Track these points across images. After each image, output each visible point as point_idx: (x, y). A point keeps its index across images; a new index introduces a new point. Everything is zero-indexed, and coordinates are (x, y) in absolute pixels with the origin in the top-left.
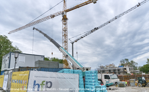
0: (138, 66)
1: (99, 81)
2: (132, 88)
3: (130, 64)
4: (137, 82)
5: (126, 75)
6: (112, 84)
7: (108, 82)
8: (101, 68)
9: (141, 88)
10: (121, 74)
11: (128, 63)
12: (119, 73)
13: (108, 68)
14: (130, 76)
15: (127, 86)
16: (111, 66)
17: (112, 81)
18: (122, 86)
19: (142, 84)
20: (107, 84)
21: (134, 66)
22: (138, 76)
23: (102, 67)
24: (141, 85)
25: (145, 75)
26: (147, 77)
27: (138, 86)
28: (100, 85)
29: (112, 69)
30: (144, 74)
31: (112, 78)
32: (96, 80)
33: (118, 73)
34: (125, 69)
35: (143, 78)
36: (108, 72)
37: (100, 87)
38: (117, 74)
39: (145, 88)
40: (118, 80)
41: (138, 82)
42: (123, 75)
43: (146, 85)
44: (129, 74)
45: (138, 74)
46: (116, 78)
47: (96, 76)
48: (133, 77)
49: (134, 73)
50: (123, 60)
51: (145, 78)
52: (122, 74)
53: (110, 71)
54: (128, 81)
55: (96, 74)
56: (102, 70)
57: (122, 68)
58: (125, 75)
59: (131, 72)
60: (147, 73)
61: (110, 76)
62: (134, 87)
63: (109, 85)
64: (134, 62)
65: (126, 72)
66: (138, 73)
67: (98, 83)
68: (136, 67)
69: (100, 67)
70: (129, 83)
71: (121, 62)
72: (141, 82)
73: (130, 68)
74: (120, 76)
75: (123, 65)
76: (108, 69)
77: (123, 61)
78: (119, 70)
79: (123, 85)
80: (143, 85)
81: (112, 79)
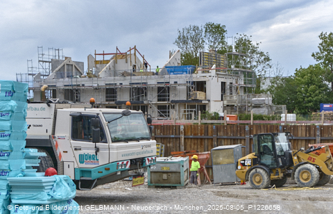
0: (271, 73)
1: (33, 152)
2: (219, 194)
3: (230, 56)
4: (248, 163)
5: (199, 121)
6: (113, 170)
7: (93, 158)
8: (60, 74)
9: (264, 192)
10: (174, 113)
11: (222, 52)
12: (163, 111)
13: (101, 74)
14: (218, 128)
15: (193, 181)
16: (123, 66)
17: (115, 153)
18: (166, 181)
19: (270, 170)
20: (83, 172)
21: (249, 74)
22: (259, 127)
23: (66, 68)
24: (265, 177)
25: (295, 127)
26: (302, 134)
27: (248, 184)
28: (40, 176)
29: (126, 82)
30: (291, 117)
31: (118, 135)
32: (14, 143)
33: (160, 107)
34: (201, 86)
35: (282, 142)
36: (101, 98)
37: (39, 187)
38: (154, 113)
39: (283, 191)
40: (150, 148)
41: (254, 161)
42: (183, 122)
43: (287, 176)
44: (216, 117)
45: (260, 118)
46: (138, 134)
47: (17, 116)
48: (234, 134)
49: (241, 111)
50: (196, 28)
51: (289, 140)
52: (177, 118)
53: (111, 93)
54: (205, 155)
55: (13, 103)
56: (61, 83)
57: (182, 79)
58: (192, 122)
59: (229, 108)
60: (304, 114)
61: (104, 122)
62: (231, 190)
63: (95, 176)
64: (253, 51)
65: (203, 108)
66: (263, 111)
67: (24, 164)
68: (258, 81)
69: (54, 63)
70: (209, 168)
71: (182, 40)
72: (267, 160)
73: (228, 82)
74: (164, 128)
75: (190, 62)
76: (104, 79)
77: (194, 40)
78: (163, 91)
79: (173, 177)
80: (273, 177)
81: (115, 140)
